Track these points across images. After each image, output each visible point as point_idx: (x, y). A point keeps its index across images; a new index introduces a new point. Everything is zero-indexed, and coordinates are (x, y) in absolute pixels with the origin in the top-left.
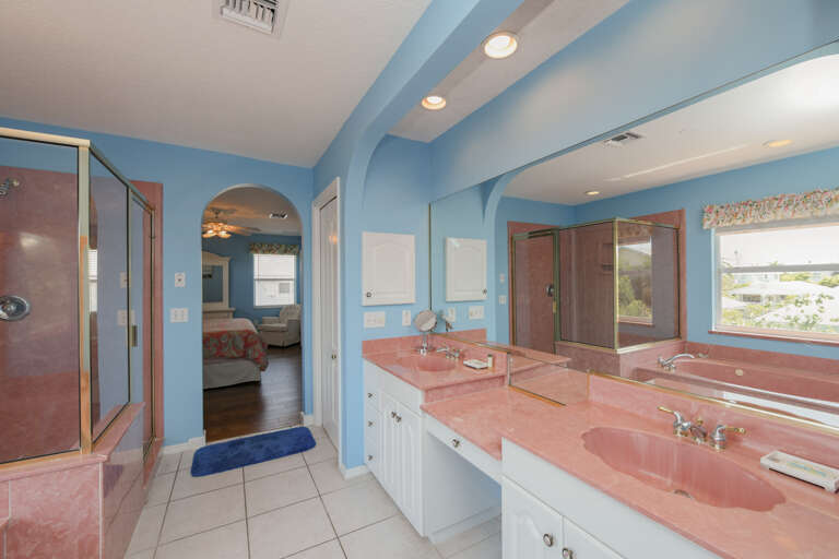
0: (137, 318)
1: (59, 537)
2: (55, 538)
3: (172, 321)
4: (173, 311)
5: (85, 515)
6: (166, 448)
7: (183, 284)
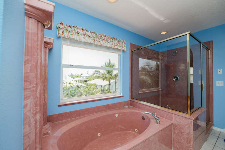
0: (204, 83)
1: (183, 133)
2: (182, 133)
3: (217, 85)
4: (217, 82)
5: (189, 132)
6: (214, 127)
7: (221, 73)
